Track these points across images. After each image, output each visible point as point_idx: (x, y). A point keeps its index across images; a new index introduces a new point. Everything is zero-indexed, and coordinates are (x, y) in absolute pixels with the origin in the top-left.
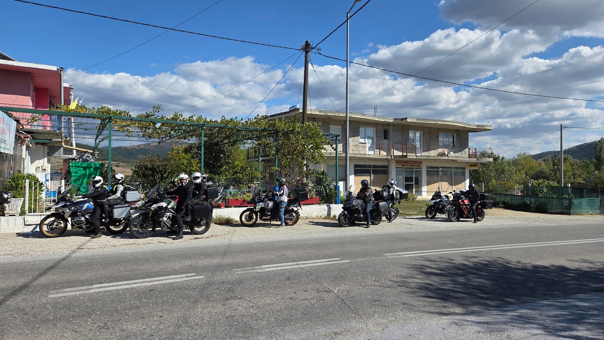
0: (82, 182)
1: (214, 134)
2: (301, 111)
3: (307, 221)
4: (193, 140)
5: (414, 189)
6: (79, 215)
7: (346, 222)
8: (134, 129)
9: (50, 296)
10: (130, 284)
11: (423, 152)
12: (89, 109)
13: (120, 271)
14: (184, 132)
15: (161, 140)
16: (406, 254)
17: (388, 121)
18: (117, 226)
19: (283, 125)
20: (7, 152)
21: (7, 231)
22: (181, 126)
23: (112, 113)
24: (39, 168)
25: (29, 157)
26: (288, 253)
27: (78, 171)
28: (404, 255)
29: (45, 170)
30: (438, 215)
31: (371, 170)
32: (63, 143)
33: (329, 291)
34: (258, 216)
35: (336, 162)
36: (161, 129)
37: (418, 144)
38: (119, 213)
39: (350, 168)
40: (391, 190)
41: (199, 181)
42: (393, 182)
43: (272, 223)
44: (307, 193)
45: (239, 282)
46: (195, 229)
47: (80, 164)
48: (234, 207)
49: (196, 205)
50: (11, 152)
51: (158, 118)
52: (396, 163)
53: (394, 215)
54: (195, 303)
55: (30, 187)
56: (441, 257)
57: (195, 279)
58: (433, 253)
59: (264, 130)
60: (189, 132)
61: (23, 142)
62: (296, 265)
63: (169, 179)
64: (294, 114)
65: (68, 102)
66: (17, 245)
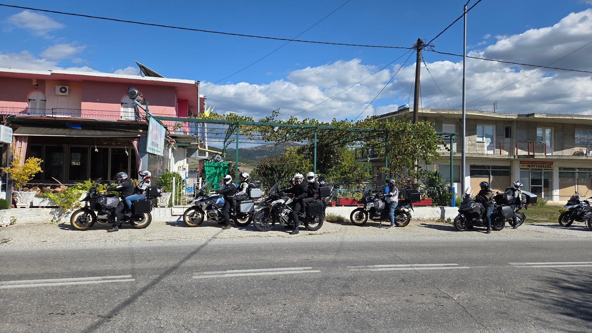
0: (214, 180)
1: (325, 135)
2: (411, 110)
3: (419, 223)
4: (306, 142)
5: (543, 193)
6: (213, 208)
7: (462, 226)
8: (256, 133)
9: (194, 277)
10: (256, 272)
11: (555, 151)
12: (220, 116)
13: (248, 260)
14: (298, 134)
15: (278, 142)
16: (536, 265)
17: (510, 117)
18: (243, 220)
19: (393, 126)
20: (159, 154)
21: (159, 220)
22: (296, 129)
23: (239, 119)
24: (180, 167)
25: (174, 158)
26: (401, 255)
27: (210, 170)
28: (534, 265)
29: (185, 169)
30: (575, 223)
31: (490, 171)
32: (199, 146)
33: (448, 298)
34: (369, 216)
35: (451, 162)
36: (278, 132)
37: (548, 143)
38: (245, 207)
39: (466, 169)
40: (516, 193)
41: (312, 180)
42: (518, 184)
43: (382, 223)
44: (419, 194)
45: (354, 279)
46: (309, 225)
47: (212, 164)
48: (345, 206)
49: (310, 202)
50: (161, 154)
51: (276, 122)
52: (521, 163)
53: (519, 221)
54: (314, 295)
55: (176, 184)
56: (580, 271)
57: (312, 273)
58: (571, 266)
59: (375, 130)
60: (302, 135)
61: (170, 145)
62: (410, 267)
63: (286, 178)
64: (403, 113)
65: (202, 110)
66: (167, 232)
